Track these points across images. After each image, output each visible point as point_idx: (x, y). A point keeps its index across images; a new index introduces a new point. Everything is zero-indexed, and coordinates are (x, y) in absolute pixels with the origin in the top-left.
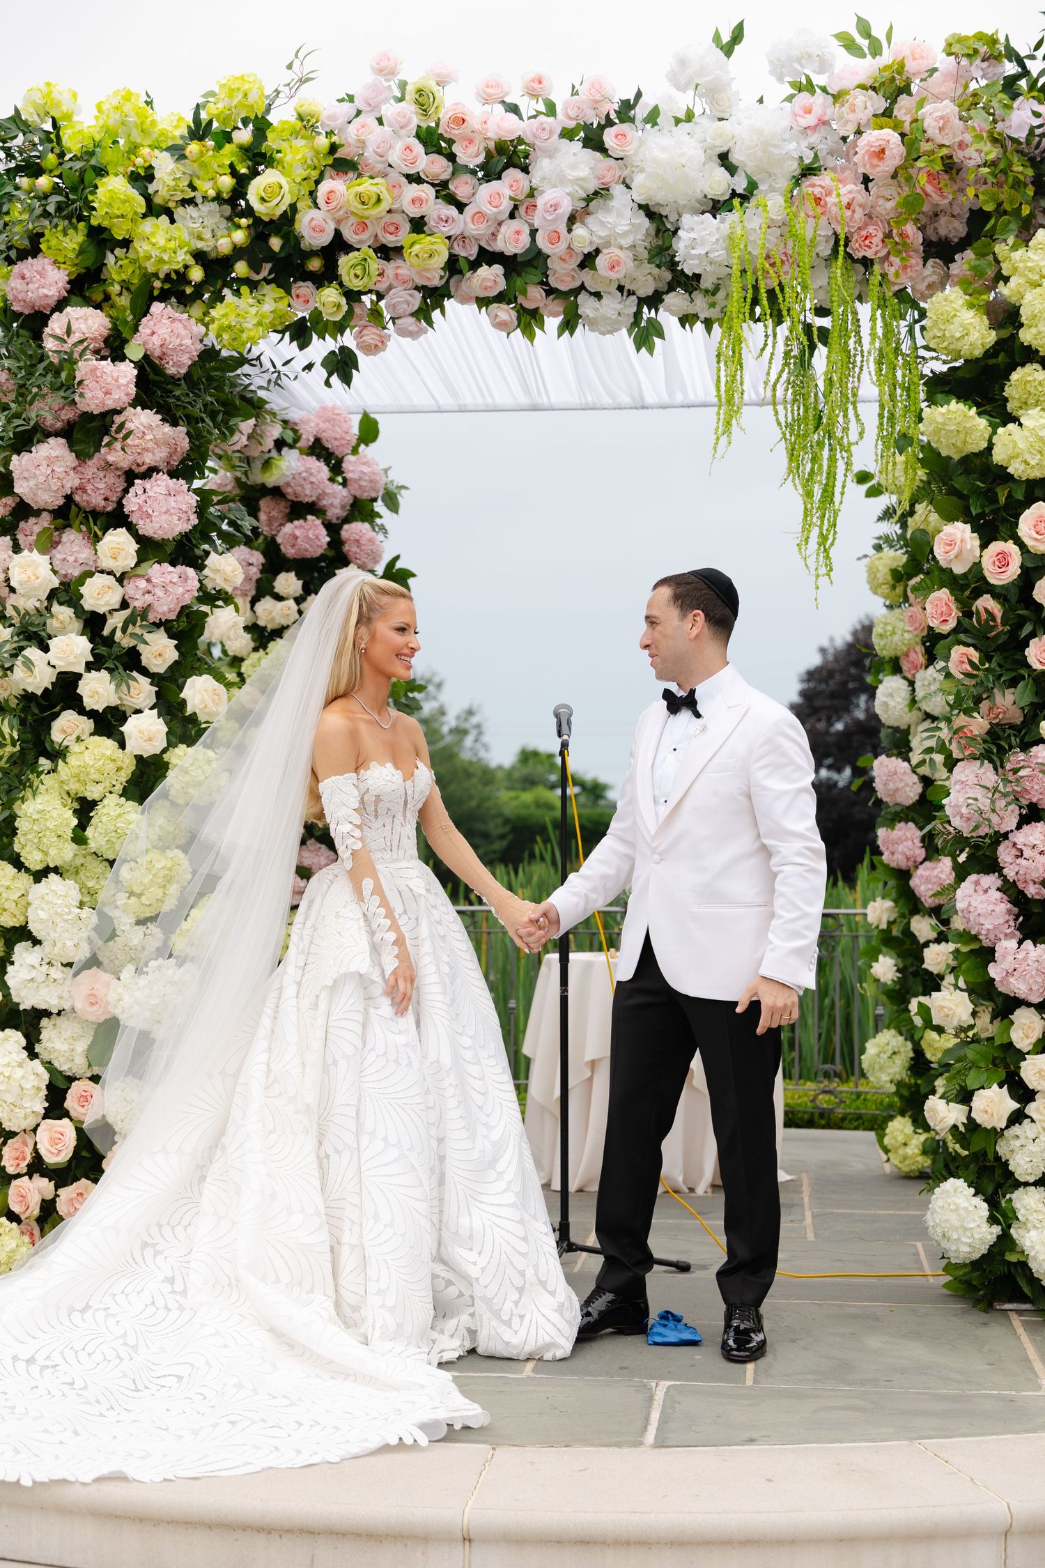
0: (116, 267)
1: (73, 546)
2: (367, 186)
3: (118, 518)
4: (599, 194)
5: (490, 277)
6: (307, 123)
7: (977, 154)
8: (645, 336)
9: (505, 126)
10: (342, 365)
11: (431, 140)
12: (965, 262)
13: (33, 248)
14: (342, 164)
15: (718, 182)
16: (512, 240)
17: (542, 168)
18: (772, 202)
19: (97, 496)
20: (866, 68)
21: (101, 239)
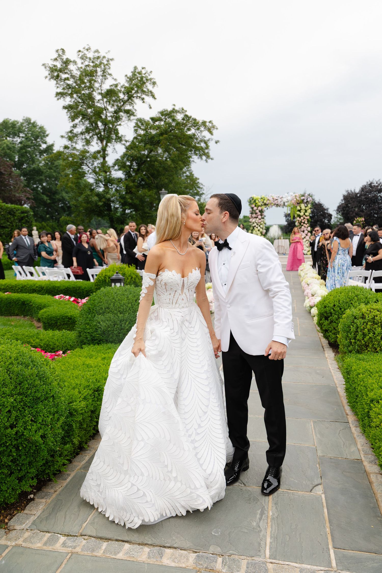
0: (257, 205)
1: (255, 219)
2: (270, 201)
3: (257, 217)
4: (281, 202)
5: (276, 205)
6: (266, 198)
7: (300, 200)
8: (283, 207)
9: (277, 198)
10: (267, 209)
11: (273, 199)
12: (299, 205)
13: (253, 204)
14: (268, 200)
15: (287, 201)
16: (277, 204)
17: (278, 200)
18: (290, 202)
19: (256, 216)
20: (294, 195)
21: (256, 204)
